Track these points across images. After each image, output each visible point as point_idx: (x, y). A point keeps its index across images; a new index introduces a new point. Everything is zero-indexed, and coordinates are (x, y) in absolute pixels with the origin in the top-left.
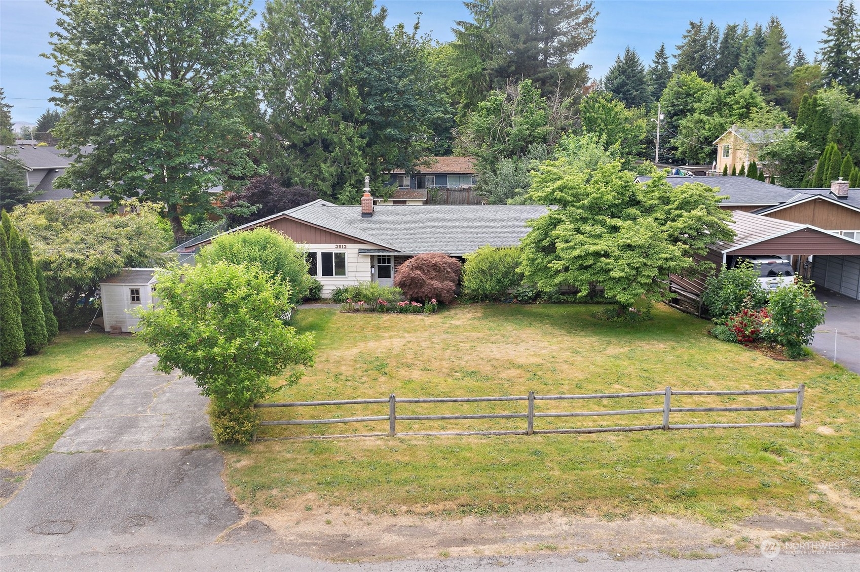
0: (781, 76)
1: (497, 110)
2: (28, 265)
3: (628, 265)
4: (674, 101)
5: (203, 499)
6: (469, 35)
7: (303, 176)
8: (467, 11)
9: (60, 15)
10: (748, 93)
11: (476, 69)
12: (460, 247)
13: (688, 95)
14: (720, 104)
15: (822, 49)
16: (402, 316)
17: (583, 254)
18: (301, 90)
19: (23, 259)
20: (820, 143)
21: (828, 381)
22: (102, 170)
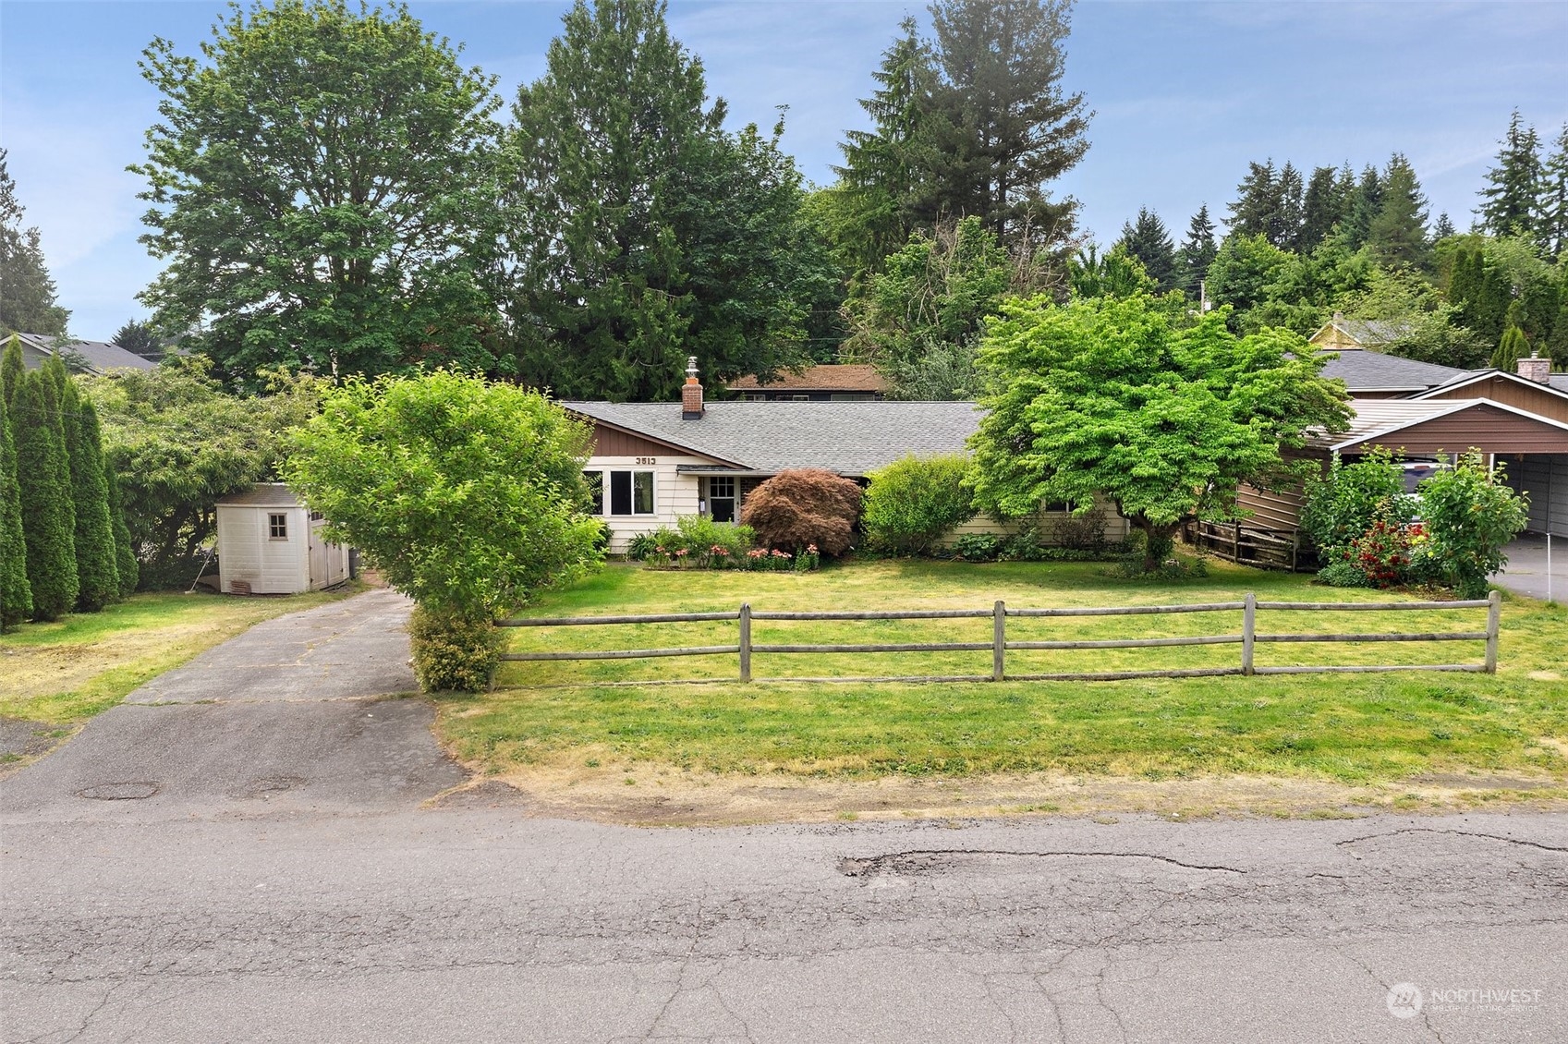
0: (1415, 252)
1: (919, 268)
2: (92, 449)
3: (1164, 456)
4: (1228, 283)
5: (397, 757)
6: (870, 153)
7: (576, 382)
8: (866, 114)
9: (165, 96)
10: (1360, 263)
11: (880, 209)
12: (859, 462)
13: (1253, 273)
14: (1310, 284)
15: (1484, 206)
16: (754, 574)
17: (1082, 440)
18: (577, 231)
19: (83, 438)
20: (1492, 331)
21: (1540, 623)
22: (224, 359)
